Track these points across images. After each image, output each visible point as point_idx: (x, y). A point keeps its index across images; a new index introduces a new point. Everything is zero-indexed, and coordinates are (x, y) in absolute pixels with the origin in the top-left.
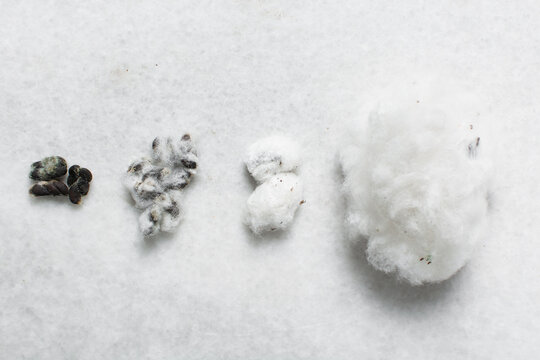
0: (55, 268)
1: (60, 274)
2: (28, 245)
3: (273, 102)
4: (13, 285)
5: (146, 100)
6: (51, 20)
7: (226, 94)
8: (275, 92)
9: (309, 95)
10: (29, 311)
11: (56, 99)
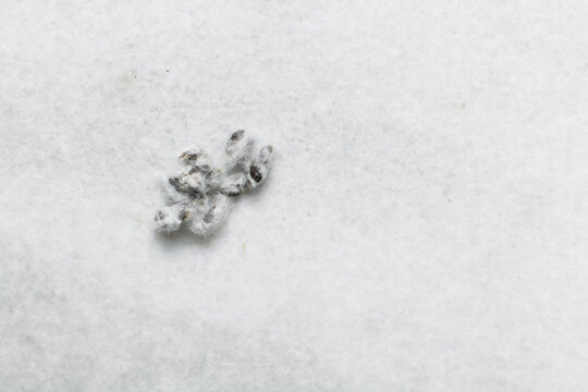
0: (58, 292)
1: (63, 299)
2: (28, 267)
3: (295, 111)
4: (12, 312)
5: (156, 109)
6: (53, 23)
7: (243, 103)
8: (297, 100)
9: (333, 103)
10: (29, 339)
11: (57, 109)
